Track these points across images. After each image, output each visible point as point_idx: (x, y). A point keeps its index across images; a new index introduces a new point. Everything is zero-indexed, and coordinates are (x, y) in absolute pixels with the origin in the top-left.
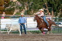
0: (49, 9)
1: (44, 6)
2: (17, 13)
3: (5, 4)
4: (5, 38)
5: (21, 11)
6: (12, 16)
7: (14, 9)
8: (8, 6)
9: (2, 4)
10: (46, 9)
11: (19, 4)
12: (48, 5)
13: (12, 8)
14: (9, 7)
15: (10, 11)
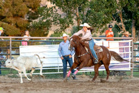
0: (125, 23)
1: (114, 16)
2: (56, 33)
3: (28, 13)
4: (29, 88)
5: (63, 29)
6: (45, 39)
7: (48, 24)
8: (37, 18)
9: (23, 12)
10: (120, 24)
11: (60, 12)
12: (123, 15)
13: (45, 21)
14: (37, 20)
15: (40, 28)
